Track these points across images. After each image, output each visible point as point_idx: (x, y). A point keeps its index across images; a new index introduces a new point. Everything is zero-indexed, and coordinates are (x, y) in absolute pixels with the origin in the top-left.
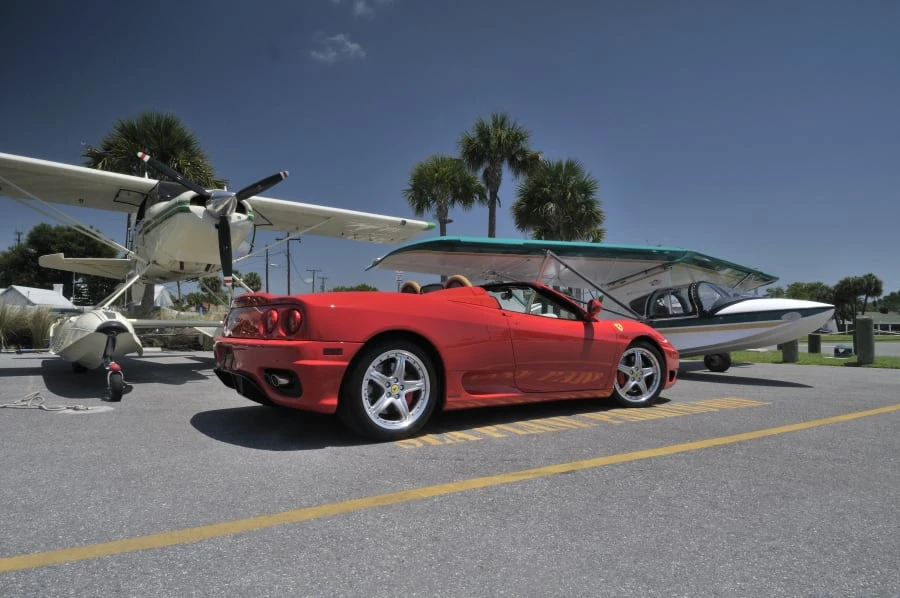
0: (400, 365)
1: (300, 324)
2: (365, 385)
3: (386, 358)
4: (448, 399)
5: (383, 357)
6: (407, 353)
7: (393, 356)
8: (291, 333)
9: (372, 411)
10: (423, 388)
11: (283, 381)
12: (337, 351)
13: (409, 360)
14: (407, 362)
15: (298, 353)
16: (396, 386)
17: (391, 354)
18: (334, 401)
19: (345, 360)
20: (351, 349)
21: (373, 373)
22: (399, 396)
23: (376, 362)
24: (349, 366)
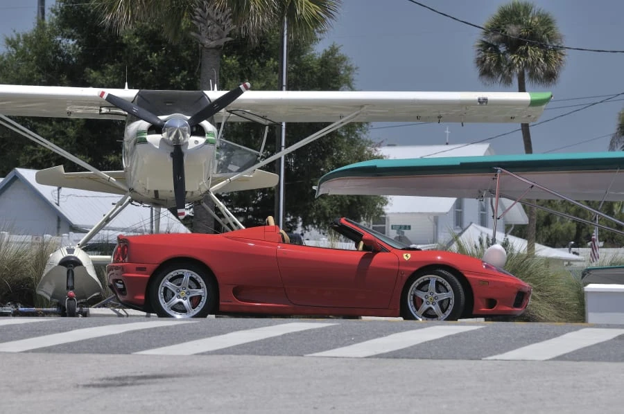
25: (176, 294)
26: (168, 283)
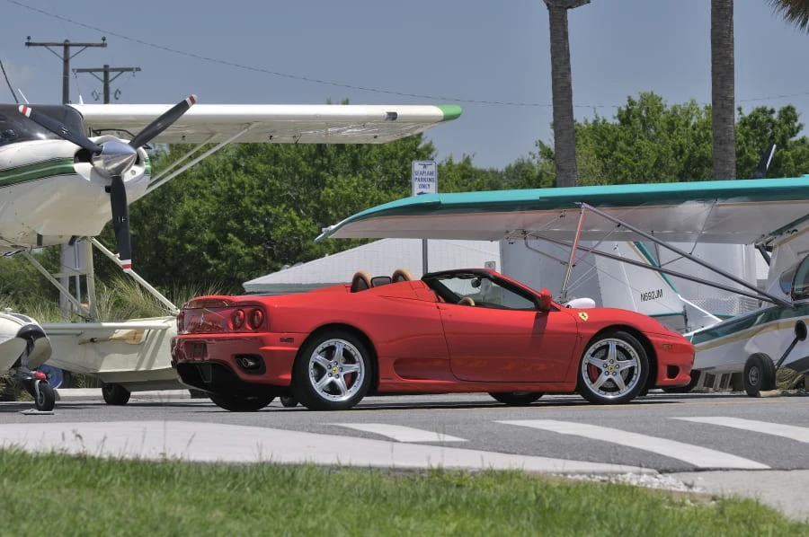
0: (339, 351)
1: (262, 321)
2: (311, 365)
3: (327, 346)
4: (381, 381)
5: (325, 344)
6: (344, 342)
7: (333, 344)
8: (256, 328)
9: (318, 387)
10: (359, 371)
11: (251, 363)
12: (290, 340)
13: (347, 348)
14: (344, 349)
15: (262, 342)
16: (336, 369)
17: (331, 342)
18: (289, 377)
19: (296, 347)
20: (300, 338)
21: (317, 357)
22: (338, 376)
23: (319, 348)
24: (299, 351)
25: (328, 371)
26: (319, 357)
